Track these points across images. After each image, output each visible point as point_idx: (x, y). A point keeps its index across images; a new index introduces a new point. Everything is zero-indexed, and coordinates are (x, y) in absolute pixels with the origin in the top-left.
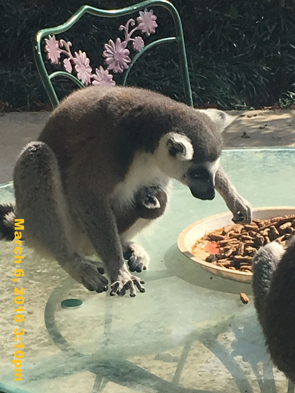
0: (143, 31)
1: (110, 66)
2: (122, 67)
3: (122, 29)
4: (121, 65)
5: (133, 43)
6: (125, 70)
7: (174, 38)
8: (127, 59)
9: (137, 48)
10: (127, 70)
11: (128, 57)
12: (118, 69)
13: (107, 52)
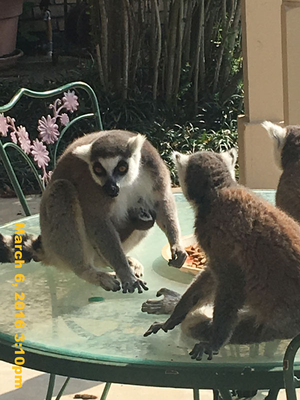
0: (68, 109)
1: (44, 138)
2: (53, 139)
3: (51, 108)
4: (52, 137)
5: (61, 119)
6: (56, 142)
7: (93, 114)
8: (57, 132)
9: (64, 123)
10: (57, 141)
11: (57, 130)
12: (50, 141)
13: (41, 127)
